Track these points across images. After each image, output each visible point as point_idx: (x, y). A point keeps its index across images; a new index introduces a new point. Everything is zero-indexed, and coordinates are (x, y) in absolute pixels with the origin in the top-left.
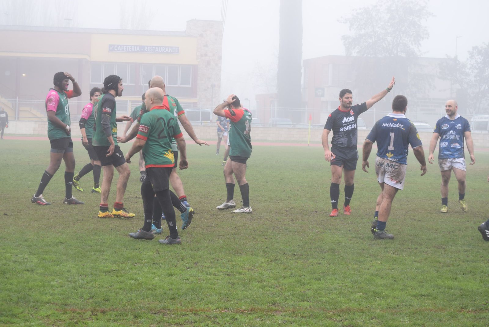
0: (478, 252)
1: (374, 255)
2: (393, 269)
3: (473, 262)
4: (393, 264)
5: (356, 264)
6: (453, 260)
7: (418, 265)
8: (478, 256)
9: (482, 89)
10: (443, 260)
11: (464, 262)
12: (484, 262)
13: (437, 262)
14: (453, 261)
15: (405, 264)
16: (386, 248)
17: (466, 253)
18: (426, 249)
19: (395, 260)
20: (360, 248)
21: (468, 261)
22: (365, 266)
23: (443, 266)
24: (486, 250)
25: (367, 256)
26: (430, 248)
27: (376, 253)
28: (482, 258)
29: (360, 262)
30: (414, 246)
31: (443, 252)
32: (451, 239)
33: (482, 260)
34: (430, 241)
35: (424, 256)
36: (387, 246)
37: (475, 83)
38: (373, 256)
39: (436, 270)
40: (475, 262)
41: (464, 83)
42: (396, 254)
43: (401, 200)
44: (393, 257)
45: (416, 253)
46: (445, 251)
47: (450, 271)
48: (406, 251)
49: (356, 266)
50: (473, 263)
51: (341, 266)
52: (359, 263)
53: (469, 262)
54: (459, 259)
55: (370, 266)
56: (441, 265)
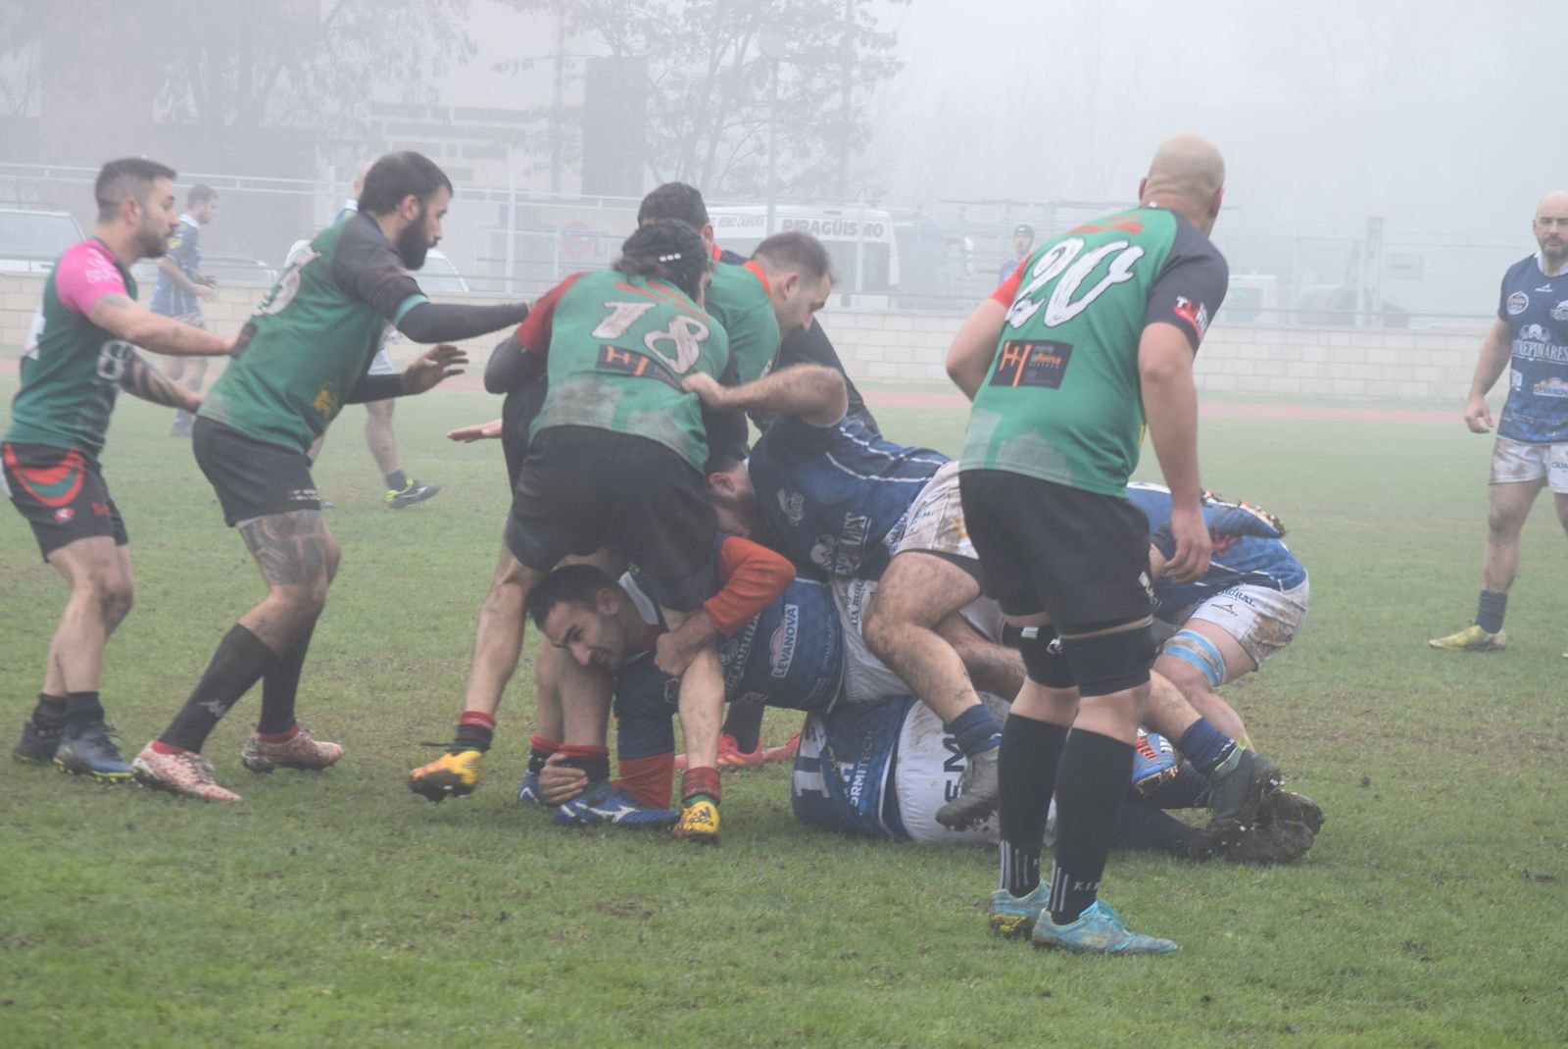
0: (825, 931)
1: (289, 954)
2: (408, 1024)
3: (812, 984)
4: (402, 1000)
5: (204, 1003)
6: (705, 972)
7: (534, 1000)
8: (833, 953)
9: (728, 60)
10: (659, 974)
11: (763, 983)
12: (867, 984)
13: (631, 986)
14: (710, 978)
15: (467, 999)
16: (344, 915)
17: (767, 938)
18: (556, 921)
19: (410, 980)
20: (208, 918)
21: (784, 979)
22: (253, 1009)
23: (662, 1007)
24: (864, 920)
25: (253, 958)
26: (573, 915)
27: (299, 943)
28: (853, 965)
29: (223, 988)
30: (490, 907)
31: (647, 934)
32: (676, 866)
33: (859, 975)
34: (570, 877)
35: (552, 956)
36: (350, 902)
37: (689, 28)
38: (287, 960)
39: (628, 1026)
40: (823, 983)
41: (627, 27)
42: (404, 946)
43: (367, 661)
44: (391, 963)
45: (507, 940)
46: (656, 927)
47: (703, 1030)
48: (453, 931)
49: (206, 1015)
50: (815, 991)
51: (129, 1015)
52: (220, 999)
53: (789, 985)
54: (736, 965)
55: (284, 1012)
56: (653, 998)
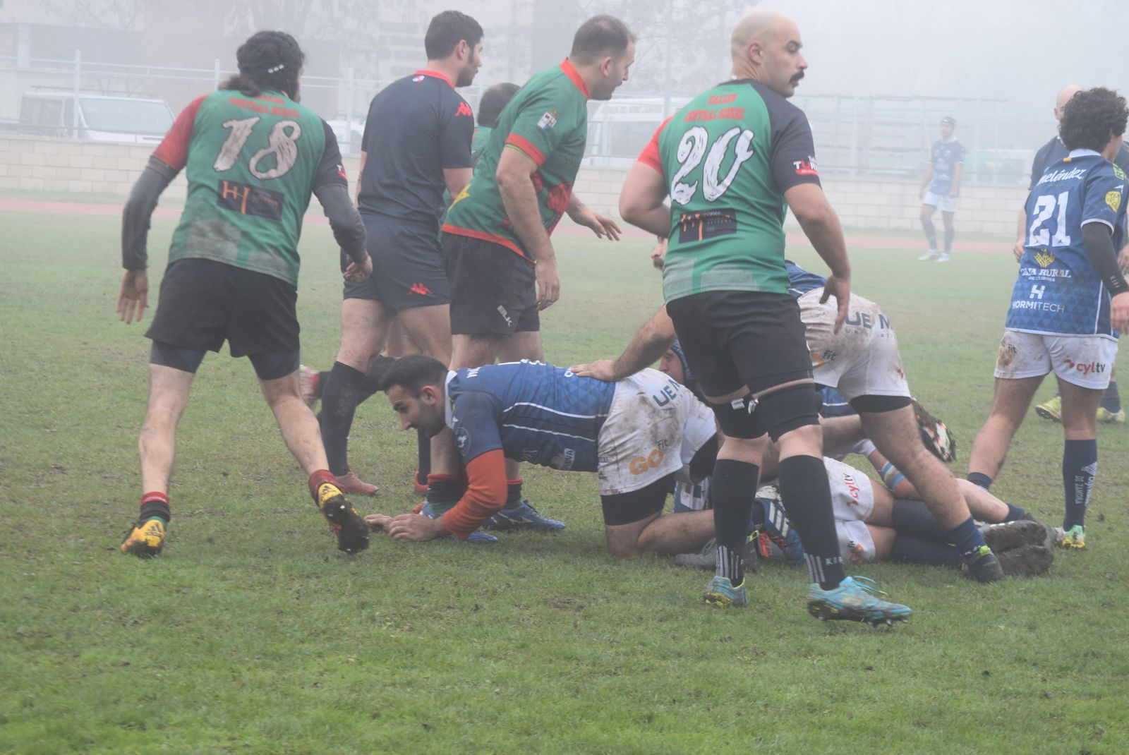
0: (708, 621)
1: (324, 632)
2: (409, 684)
3: (700, 659)
4: (405, 667)
5: (265, 667)
6: (622, 649)
7: (501, 668)
8: (714, 637)
10: (588, 651)
11: (664, 658)
12: (739, 660)
13: (569, 658)
14: (626, 654)
15: (451, 666)
16: (363, 605)
17: (666, 626)
18: (515, 611)
19: (411, 652)
20: (267, 606)
21: (679, 655)
22: (299, 672)
23: (591, 674)
25: (299, 635)
26: (527, 607)
27: (332, 625)
28: (729, 646)
29: (278, 656)
30: (468, 601)
31: (580, 622)
32: (600, 573)
33: (733, 653)
34: (522, 580)
35: (512, 636)
36: (368, 596)
38: (323, 636)
39: (568, 688)
40: (707, 658)
42: (407, 627)
43: (377, 424)
44: (397, 640)
45: (480, 624)
46: (586, 617)
47: (621, 691)
48: (441, 618)
49: (267, 675)
50: (701, 664)
51: (211, 674)
52: (275, 664)
53: (683, 660)
54: (644, 645)
55: (322, 674)
56: (585, 668)
